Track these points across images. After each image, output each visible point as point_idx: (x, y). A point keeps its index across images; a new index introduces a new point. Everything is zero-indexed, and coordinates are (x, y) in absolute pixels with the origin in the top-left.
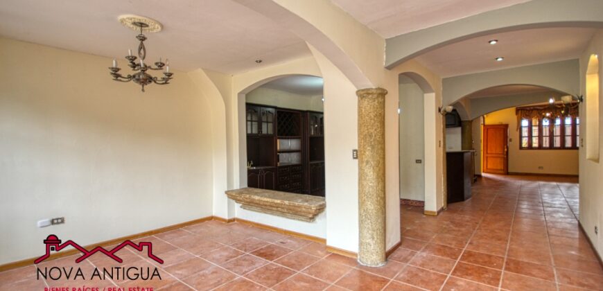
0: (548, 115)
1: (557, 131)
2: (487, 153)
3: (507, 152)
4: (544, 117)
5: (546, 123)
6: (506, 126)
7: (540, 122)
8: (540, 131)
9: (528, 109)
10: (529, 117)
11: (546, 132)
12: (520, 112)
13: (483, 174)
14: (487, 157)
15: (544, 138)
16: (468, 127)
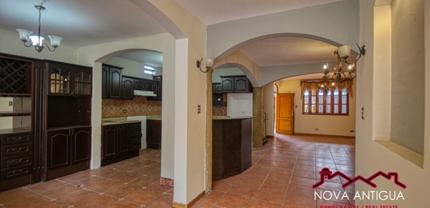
0: (322, 86)
1: (329, 101)
2: (279, 117)
3: (294, 116)
4: (319, 88)
5: (321, 94)
6: (293, 94)
7: (317, 92)
8: (317, 100)
9: (309, 81)
10: (309, 88)
11: (321, 101)
12: (303, 84)
13: (276, 135)
14: (279, 120)
15: (320, 106)
16: (258, 93)
